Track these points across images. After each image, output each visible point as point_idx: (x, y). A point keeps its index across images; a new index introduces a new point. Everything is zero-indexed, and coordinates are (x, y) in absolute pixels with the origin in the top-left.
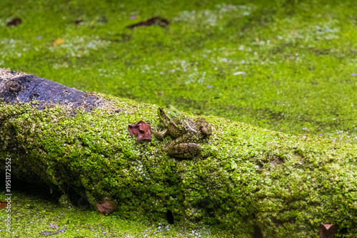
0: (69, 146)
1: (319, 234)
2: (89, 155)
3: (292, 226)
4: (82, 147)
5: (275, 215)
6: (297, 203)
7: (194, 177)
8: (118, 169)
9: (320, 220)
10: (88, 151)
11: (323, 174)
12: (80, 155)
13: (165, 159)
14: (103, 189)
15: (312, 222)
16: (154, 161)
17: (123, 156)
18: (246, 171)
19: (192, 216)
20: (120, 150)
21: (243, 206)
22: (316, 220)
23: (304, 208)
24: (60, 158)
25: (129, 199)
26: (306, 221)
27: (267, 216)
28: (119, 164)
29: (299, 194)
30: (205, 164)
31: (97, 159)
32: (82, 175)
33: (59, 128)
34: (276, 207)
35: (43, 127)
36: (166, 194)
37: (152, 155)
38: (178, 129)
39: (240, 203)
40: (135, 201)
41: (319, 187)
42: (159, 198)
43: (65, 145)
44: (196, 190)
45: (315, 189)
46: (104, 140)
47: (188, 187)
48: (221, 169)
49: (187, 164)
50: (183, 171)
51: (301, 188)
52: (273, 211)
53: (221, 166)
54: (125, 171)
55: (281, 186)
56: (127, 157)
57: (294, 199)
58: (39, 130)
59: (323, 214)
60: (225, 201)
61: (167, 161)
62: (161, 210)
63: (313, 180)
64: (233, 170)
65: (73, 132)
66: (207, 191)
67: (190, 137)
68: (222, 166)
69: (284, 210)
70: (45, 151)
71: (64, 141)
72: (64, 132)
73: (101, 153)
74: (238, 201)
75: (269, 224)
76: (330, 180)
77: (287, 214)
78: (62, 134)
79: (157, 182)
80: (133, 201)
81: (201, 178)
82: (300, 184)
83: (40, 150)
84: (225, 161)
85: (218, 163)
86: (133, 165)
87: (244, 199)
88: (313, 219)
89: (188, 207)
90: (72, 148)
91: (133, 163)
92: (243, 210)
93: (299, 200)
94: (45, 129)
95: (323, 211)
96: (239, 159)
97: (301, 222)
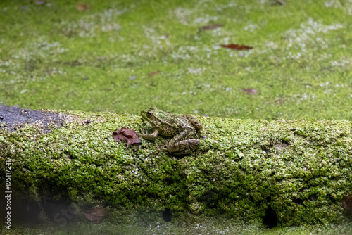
0: (56, 161)
1: (342, 206)
2: (79, 167)
3: (313, 203)
4: (70, 160)
5: (295, 194)
6: (317, 179)
7: (198, 171)
8: (112, 176)
9: (343, 192)
10: (77, 163)
11: (340, 149)
12: (69, 168)
13: (164, 158)
14: (94, 198)
15: (335, 196)
16: (150, 162)
17: (115, 162)
18: (256, 158)
19: (197, 210)
20: (112, 157)
21: (258, 191)
22: (339, 193)
23: (325, 183)
24: (48, 174)
25: (122, 204)
26: (329, 196)
27: (288, 197)
28: (113, 171)
29: (320, 171)
30: (209, 157)
31: (89, 169)
32: (71, 188)
33: (42, 145)
34: (296, 187)
35: (23, 147)
36: (166, 193)
37: (146, 157)
38: (174, 128)
39: (254, 188)
40: (129, 205)
41: (337, 161)
42: (159, 197)
43: (52, 160)
44: (200, 184)
45: (334, 164)
46: (92, 150)
47: (192, 182)
48: (227, 160)
49: (188, 161)
50: (186, 168)
51: (320, 165)
52: (293, 191)
53: (226, 156)
54: (119, 176)
55: (297, 166)
56: (121, 162)
57: (314, 177)
58: (20, 150)
59: (346, 186)
60: (233, 189)
61: (166, 160)
62: (160, 209)
63: (330, 155)
64: (241, 159)
65: (58, 147)
66: (212, 183)
67: (188, 133)
68: (228, 157)
69: (304, 188)
70: (30, 170)
71: (50, 157)
72: (48, 148)
73: (93, 163)
74: (251, 187)
75: (289, 205)
76: (348, 153)
77: (306, 193)
78: (46, 150)
79: (157, 182)
80: (127, 205)
81: (205, 172)
82: (318, 161)
83: (25, 170)
84: (229, 151)
85: (222, 154)
86: (128, 170)
87: (259, 184)
88: (335, 193)
89: (193, 201)
90: (60, 162)
91: (127, 167)
92: (257, 195)
93: (319, 176)
94: (26, 148)
95: (345, 183)
96: (243, 148)
97: (323, 197)
